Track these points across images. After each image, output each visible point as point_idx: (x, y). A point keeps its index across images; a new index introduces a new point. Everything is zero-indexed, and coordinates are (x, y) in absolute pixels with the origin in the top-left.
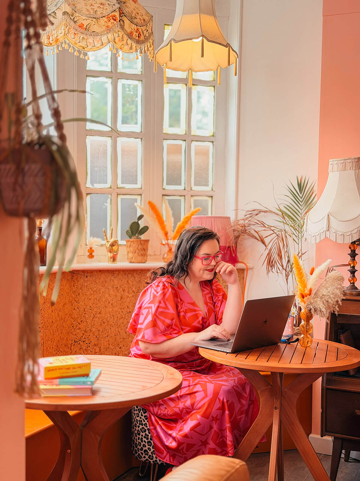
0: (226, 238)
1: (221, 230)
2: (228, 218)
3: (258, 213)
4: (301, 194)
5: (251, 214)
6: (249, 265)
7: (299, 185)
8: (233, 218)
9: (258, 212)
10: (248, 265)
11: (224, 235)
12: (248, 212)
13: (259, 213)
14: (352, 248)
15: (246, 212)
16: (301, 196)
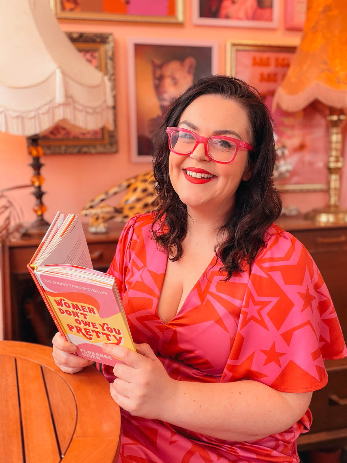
14: (35, 154)
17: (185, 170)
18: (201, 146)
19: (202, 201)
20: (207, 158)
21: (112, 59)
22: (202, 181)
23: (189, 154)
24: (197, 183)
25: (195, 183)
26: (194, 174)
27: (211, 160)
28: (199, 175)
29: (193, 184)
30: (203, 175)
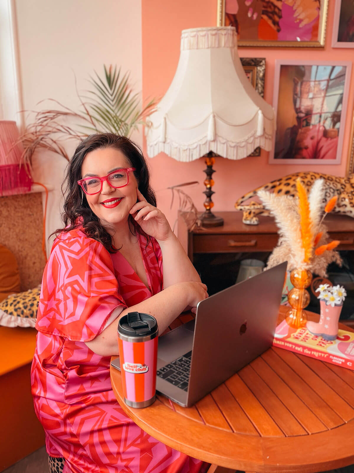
0: (15, 154)
1: (6, 141)
2: (14, 123)
3: (54, 116)
4: (111, 89)
5: (46, 117)
6: (49, 186)
7: (109, 78)
8: (19, 123)
9: (54, 114)
10: (47, 186)
11: (13, 150)
12: (41, 115)
13: (56, 115)
14: (209, 164)
15: (36, 114)
16: (111, 92)
17: (103, 203)
18: (105, 183)
19: (123, 216)
20: (113, 189)
21: (264, 79)
22: (116, 204)
23: (100, 191)
24: (114, 207)
25: (113, 207)
26: (110, 203)
27: (116, 188)
28: (113, 203)
29: (112, 208)
30: (115, 201)
